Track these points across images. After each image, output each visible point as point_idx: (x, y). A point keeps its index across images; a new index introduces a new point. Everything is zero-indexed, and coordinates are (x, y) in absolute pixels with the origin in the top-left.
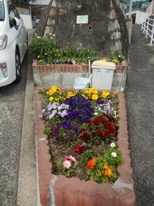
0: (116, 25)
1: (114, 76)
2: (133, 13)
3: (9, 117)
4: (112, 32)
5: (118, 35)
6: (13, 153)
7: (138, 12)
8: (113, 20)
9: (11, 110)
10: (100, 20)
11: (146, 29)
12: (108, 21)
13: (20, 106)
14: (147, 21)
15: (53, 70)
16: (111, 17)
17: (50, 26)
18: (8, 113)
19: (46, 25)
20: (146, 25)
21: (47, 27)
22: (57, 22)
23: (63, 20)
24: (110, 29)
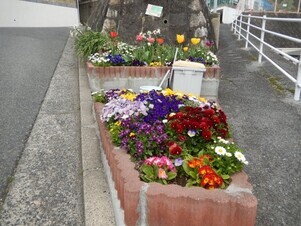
0: (201, 18)
1: (203, 81)
2: (219, 9)
3: (59, 132)
4: (196, 28)
5: (204, 31)
6: (71, 175)
7: (225, 9)
8: (197, 12)
9: (62, 123)
10: (178, 12)
11: (238, 29)
12: (189, 13)
13: (73, 119)
14: (239, 18)
15: (118, 74)
16: (194, 8)
17: (110, 19)
18: (58, 127)
19: (105, 17)
20: (238, 23)
21: (107, 20)
22: (120, 13)
23: (129, 11)
24: (192, 24)
